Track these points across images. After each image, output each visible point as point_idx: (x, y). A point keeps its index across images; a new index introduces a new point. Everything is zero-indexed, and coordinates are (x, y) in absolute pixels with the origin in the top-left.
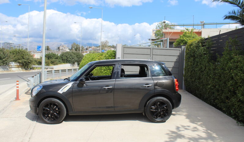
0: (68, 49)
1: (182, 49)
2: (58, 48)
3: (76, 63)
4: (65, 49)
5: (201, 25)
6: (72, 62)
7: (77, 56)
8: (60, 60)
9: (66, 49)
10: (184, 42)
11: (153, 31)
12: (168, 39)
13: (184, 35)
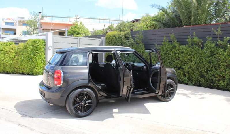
1: (102, 40)
5: (76, 18)
11: (3, 19)
12: (67, 29)
13: (75, 27)
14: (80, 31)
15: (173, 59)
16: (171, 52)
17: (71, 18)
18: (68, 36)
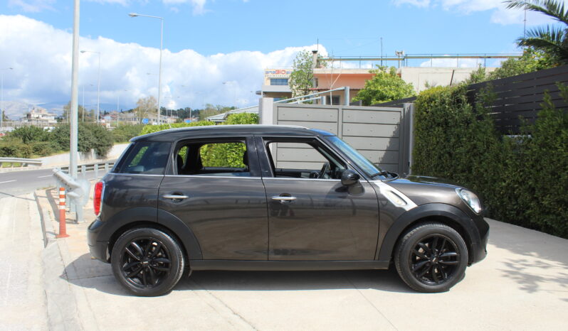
0: (53, 118)
1: (406, 110)
2: (26, 116)
3: (93, 150)
4: (45, 118)
5: (399, 60)
6: (84, 147)
7: (95, 132)
8: (54, 145)
9: (48, 118)
10: (378, 95)
11: (267, 73)
12: (348, 88)
13: (377, 81)
14: (386, 92)
15: (562, 162)
16: (559, 139)
17: (384, 59)
18: (351, 104)
